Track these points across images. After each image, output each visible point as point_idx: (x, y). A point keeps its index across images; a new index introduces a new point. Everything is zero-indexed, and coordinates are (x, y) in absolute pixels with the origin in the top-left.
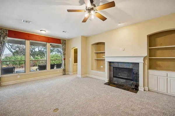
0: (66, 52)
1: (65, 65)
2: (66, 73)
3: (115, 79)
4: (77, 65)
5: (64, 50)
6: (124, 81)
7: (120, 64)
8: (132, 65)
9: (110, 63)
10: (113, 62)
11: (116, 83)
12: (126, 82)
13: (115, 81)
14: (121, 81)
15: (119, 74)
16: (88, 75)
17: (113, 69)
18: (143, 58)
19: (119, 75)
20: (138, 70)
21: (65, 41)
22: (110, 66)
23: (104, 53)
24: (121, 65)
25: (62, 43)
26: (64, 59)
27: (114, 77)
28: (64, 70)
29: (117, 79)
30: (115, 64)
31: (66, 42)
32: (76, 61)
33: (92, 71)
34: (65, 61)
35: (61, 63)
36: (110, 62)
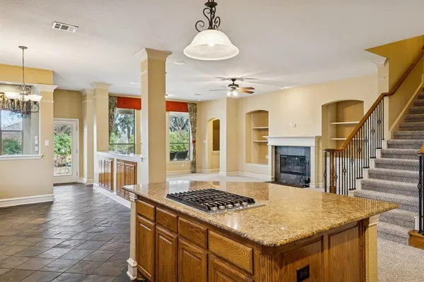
0: (197, 128)
1: (194, 153)
2: (198, 170)
4: (219, 154)
5: (194, 123)
6: (295, 177)
7: (289, 149)
8: (303, 150)
10: (281, 147)
11: (284, 182)
13: (283, 179)
14: (291, 178)
16: (240, 173)
17: (279, 158)
21: (196, 104)
22: (276, 153)
23: (267, 129)
25: (189, 110)
26: (194, 142)
28: (194, 164)
29: (286, 175)
30: (282, 149)
31: (198, 107)
32: (216, 146)
33: (249, 164)
34: (194, 146)
35: (187, 149)
36: (276, 147)
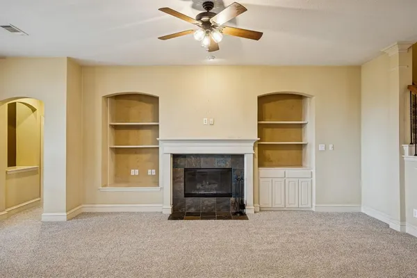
3: (189, 200)
6: (214, 200)
7: (202, 159)
8: (229, 160)
9: (175, 157)
10: (185, 156)
11: (193, 210)
12: (218, 203)
13: (189, 207)
14: (206, 203)
15: (199, 186)
16: (87, 208)
17: (183, 174)
18: (252, 144)
19: (199, 190)
20: (242, 171)
22: (175, 165)
23: (155, 127)
24: (206, 163)
27: (187, 195)
29: (196, 199)
30: (189, 159)
33: (108, 189)
